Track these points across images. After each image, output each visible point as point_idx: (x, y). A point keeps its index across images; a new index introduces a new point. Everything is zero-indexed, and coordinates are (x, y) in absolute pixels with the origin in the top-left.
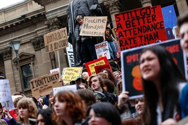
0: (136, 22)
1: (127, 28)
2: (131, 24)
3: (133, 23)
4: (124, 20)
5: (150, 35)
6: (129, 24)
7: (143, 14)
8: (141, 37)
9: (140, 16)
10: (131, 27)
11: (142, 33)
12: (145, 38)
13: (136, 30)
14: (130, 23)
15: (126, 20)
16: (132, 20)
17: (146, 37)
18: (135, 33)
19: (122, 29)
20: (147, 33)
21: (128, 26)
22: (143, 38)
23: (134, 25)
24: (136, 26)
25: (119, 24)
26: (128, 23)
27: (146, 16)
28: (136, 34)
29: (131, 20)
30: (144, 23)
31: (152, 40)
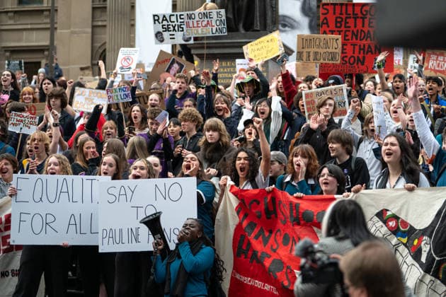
0: (351, 22)
1: (336, 27)
2: (343, 23)
3: (346, 23)
4: (334, 13)
5: (369, 47)
6: (340, 22)
7: (365, 13)
8: (354, 45)
9: (360, 15)
10: (343, 28)
11: (357, 39)
12: (360, 49)
13: (350, 34)
14: (342, 21)
15: (337, 15)
16: (347, 18)
17: (362, 47)
18: (347, 38)
19: (328, 27)
20: (364, 42)
21: (338, 25)
22: (357, 48)
23: (347, 25)
24: (349, 27)
25: (325, 18)
26: (339, 20)
27: (368, 16)
28: (348, 40)
29: (344, 16)
30: (363, 26)
31: (370, 53)
